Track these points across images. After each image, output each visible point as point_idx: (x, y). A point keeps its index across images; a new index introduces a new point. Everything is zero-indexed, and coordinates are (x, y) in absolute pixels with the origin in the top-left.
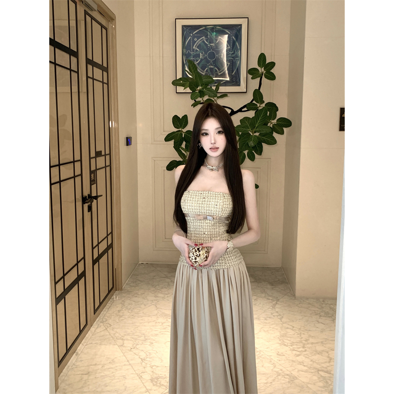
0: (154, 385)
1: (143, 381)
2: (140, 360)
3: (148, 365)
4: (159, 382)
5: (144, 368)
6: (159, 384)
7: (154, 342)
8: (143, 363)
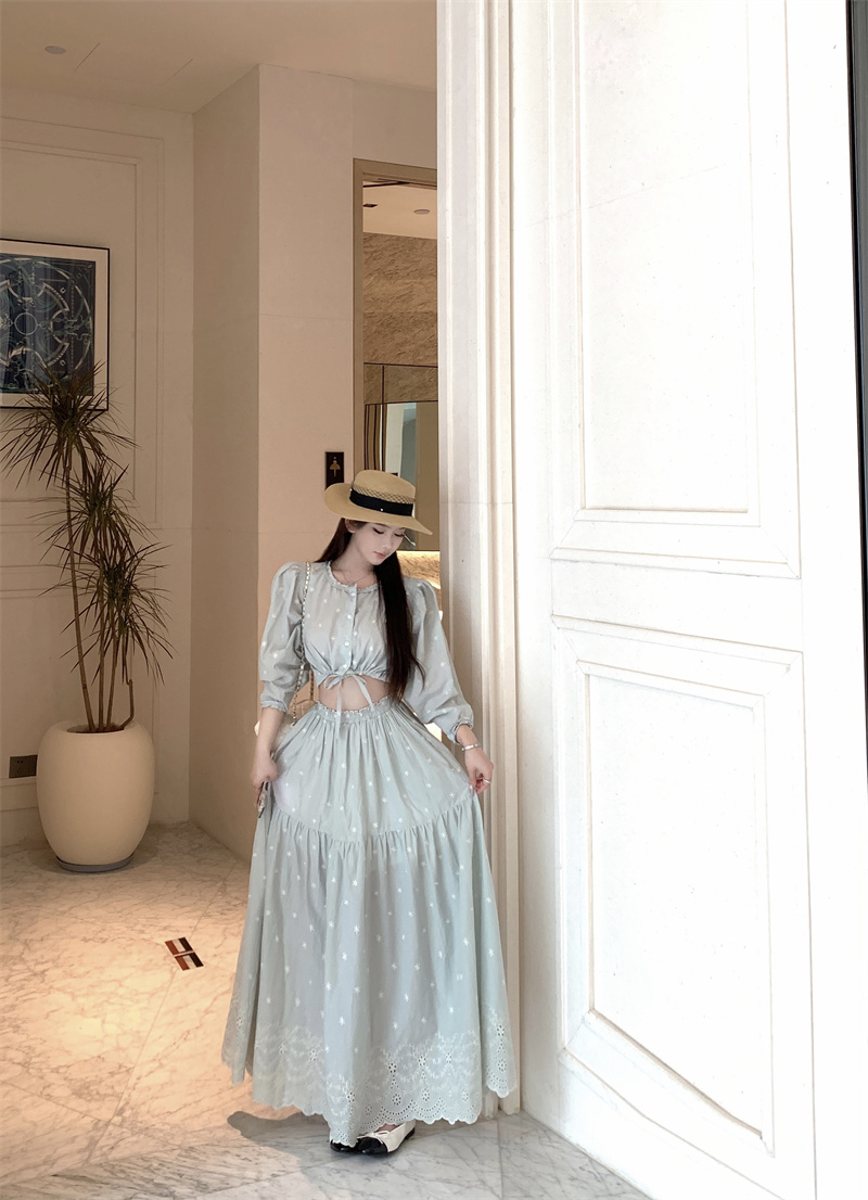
0: (90, 1101)
1: (61, 1102)
2: (19, 1068)
3: (45, 1071)
4: (95, 1092)
5: (42, 1078)
6: (97, 1097)
7: (19, 1022)
8: (31, 1071)
